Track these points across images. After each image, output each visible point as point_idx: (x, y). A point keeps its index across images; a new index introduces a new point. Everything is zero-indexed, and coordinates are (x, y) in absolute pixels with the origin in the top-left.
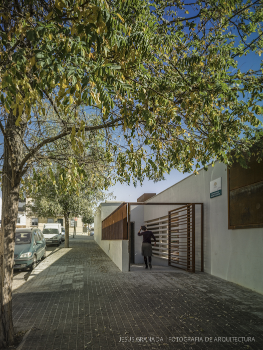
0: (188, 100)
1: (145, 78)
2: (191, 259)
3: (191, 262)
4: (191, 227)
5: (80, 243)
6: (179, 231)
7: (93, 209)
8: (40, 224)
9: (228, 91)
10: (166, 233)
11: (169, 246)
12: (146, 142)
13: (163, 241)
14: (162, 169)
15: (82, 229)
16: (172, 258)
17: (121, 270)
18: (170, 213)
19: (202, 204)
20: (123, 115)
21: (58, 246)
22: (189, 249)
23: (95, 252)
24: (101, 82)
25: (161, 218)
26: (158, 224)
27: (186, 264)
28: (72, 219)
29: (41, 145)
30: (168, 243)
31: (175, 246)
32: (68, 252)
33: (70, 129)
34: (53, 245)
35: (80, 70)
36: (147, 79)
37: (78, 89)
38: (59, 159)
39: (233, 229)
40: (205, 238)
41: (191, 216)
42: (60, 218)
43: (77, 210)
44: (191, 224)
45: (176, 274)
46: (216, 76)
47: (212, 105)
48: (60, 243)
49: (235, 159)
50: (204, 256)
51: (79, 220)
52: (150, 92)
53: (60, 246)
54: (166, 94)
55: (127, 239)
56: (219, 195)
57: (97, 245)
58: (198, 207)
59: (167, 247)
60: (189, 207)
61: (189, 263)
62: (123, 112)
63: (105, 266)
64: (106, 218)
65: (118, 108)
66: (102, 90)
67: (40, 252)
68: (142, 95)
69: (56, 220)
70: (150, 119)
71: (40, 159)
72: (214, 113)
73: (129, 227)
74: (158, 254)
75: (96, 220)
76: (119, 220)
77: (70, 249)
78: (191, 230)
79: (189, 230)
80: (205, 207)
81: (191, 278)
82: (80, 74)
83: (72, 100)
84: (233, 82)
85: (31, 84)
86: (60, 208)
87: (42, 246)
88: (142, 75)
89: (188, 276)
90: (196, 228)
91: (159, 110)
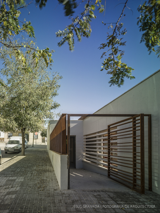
18: (109, 126)
19: (150, 116)
25: (98, 132)
26: (95, 137)
55: (66, 154)
60: (134, 119)
64: (52, 132)
73: (68, 141)
76: (59, 133)
77: (24, 157)
80: (153, 119)
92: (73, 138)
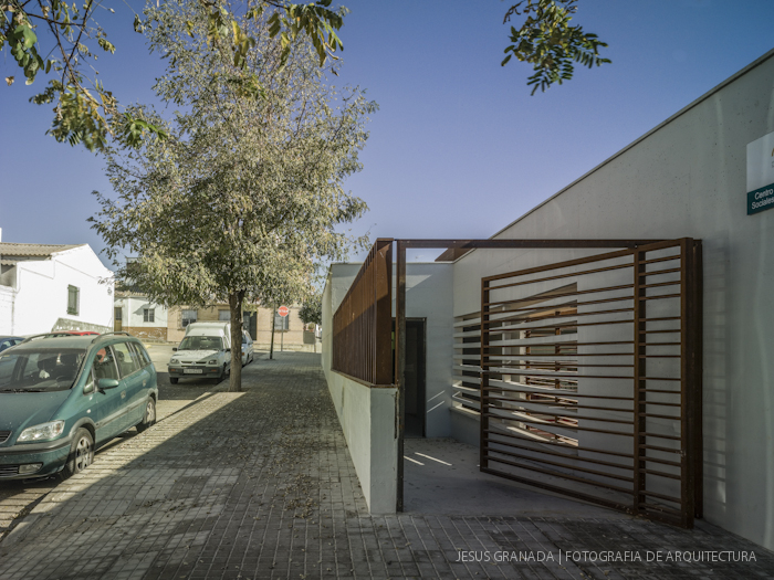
19: (698, 246)
55: (390, 383)
64: (340, 307)
67: (121, 412)
73: (399, 339)
92: (417, 328)
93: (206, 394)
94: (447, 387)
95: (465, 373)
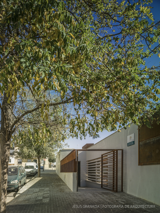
0: (114, 86)
1: (87, 73)
2: (115, 184)
3: (115, 186)
4: (115, 164)
5: (47, 175)
6: (108, 167)
7: (55, 154)
8: (23, 163)
9: (139, 80)
10: (100, 168)
11: (102, 176)
12: (88, 112)
13: (98, 173)
14: (97, 129)
15: (48, 166)
16: (103, 183)
17: (72, 191)
18: (102, 155)
19: (122, 150)
20: (74, 95)
21: (34, 176)
22: (114, 178)
23: (56, 180)
24: (60, 75)
25: (97, 159)
26: (95, 162)
27: (112, 187)
28: (42, 160)
29: (23, 115)
30: (101, 174)
31: (105, 176)
32: (40, 180)
33: (41, 105)
34: (30, 176)
35: (47, 68)
36: (89, 73)
37: (46, 80)
38: (35, 123)
39: (141, 165)
40: (124, 171)
41: (115, 157)
42: (35, 159)
43: (46, 154)
44: (115, 162)
45: (106, 193)
46: (132, 70)
47: (129, 89)
48: (35, 174)
49: (143, 122)
50: (123, 182)
51: (47, 160)
52: (91, 81)
53: (35, 176)
54: (101, 82)
55: (76, 172)
56: (133, 145)
57: (58, 176)
58: (119, 152)
59: (101, 176)
60: (114, 152)
61: (114, 186)
62: (74, 94)
63: (62, 188)
64: (63, 159)
65: (70, 91)
66: (60, 80)
67: (23, 180)
68: (85, 83)
69: (33, 160)
70: (90, 98)
71: (23, 123)
72: (130, 94)
73: (77, 164)
74: (95, 181)
75: (57, 160)
76: (71, 160)
77: (41, 178)
78: (115, 166)
79: (114, 166)
80: (124, 152)
81: (115, 196)
82: (47, 71)
83: (42, 87)
84: (142, 74)
85: (17, 77)
86: (35, 153)
87: (24, 176)
88: (86, 71)
89: (113, 195)
90: (118, 165)
91: (96, 93)
93: (33, 178)
94: (85, 176)
95: (89, 173)
